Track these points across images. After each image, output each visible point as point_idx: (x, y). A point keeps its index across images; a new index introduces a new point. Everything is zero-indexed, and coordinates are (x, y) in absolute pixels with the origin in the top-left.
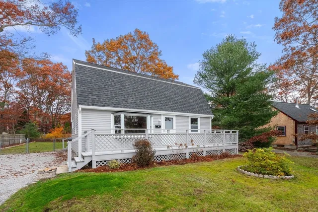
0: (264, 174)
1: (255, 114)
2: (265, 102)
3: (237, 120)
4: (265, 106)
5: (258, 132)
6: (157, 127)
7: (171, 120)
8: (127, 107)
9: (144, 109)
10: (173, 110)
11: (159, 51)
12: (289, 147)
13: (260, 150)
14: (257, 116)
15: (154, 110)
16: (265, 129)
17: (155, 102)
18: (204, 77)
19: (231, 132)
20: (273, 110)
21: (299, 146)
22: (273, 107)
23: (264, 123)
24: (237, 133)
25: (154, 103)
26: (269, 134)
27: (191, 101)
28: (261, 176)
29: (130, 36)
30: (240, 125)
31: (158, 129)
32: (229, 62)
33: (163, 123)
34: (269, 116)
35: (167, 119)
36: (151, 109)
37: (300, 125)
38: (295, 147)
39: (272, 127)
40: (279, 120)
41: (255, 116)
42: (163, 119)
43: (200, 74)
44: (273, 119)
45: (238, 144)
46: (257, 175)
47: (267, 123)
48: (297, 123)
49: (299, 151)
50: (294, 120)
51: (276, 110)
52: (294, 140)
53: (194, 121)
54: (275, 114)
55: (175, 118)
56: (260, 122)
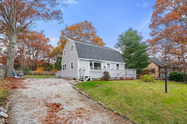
0: (147, 82)
1: (142, 63)
2: (146, 58)
3: (135, 65)
4: (146, 59)
5: (144, 71)
6: (104, 67)
8: (94, 59)
10: (110, 60)
11: (95, 31)
12: (157, 78)
13: (145, 75)
14: (143, 64)
15: (103, 60)
16: (146, 70)
17: (103, 57)
18: (119, 45)
19: (133, 70)
20: (150, 61)
21: (161, 78)
22: (149, 60)
23: (146, 67)
24: (136, 70)
26: (148, 71)
27: (116, 57)
28: (146, 82)
29: (82, 23)
30: (136, 67)
32: (131, 40)
33: (106, 66)
34: (148, 64)
35: (108, 64)
37: (161, 68)
38: (159, 78)
39: (149, 69)
40: (152, 66)
41: (142, 64)
42: (106, 64)
43: (117, 44)
44: (149, 65)
45: (136, 75)
46: (145, 82)
47: (147, 67)
48: (160, 67)
49: (161, 80)
50: (158, 66)
51: (151, 61)
52: (159, 75)
53: (118, 65)
54: (150, 63)
55: (110, 64)
56: (144, 66)
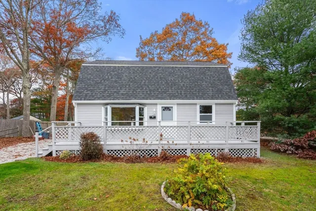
6: (151, 118)
7: (171, 109)
9: (135, 99)
10: (172, 97)
15: (147, 99)
17: (150, 90)
19: (243, 124)
25: (149, 92)
31: (152, 120)
33: (159, 113)
35: (166, 109)
36: (143, 99)
42: (159, 108)
45: (259, 142)
55: (175, 107)
